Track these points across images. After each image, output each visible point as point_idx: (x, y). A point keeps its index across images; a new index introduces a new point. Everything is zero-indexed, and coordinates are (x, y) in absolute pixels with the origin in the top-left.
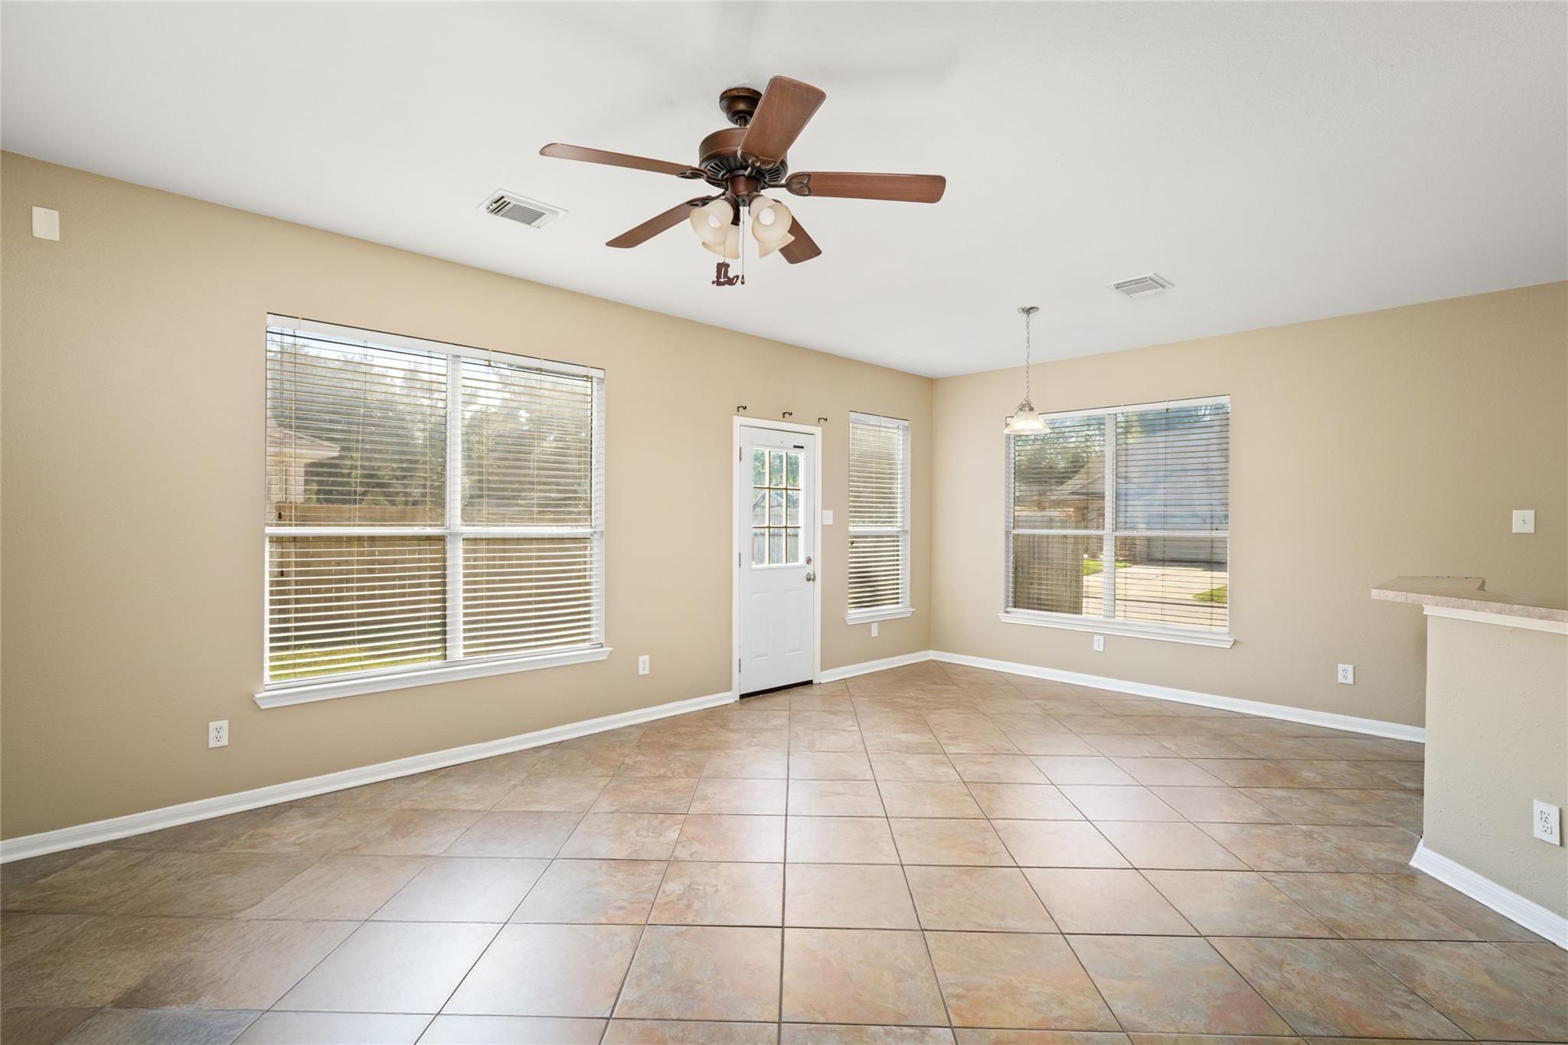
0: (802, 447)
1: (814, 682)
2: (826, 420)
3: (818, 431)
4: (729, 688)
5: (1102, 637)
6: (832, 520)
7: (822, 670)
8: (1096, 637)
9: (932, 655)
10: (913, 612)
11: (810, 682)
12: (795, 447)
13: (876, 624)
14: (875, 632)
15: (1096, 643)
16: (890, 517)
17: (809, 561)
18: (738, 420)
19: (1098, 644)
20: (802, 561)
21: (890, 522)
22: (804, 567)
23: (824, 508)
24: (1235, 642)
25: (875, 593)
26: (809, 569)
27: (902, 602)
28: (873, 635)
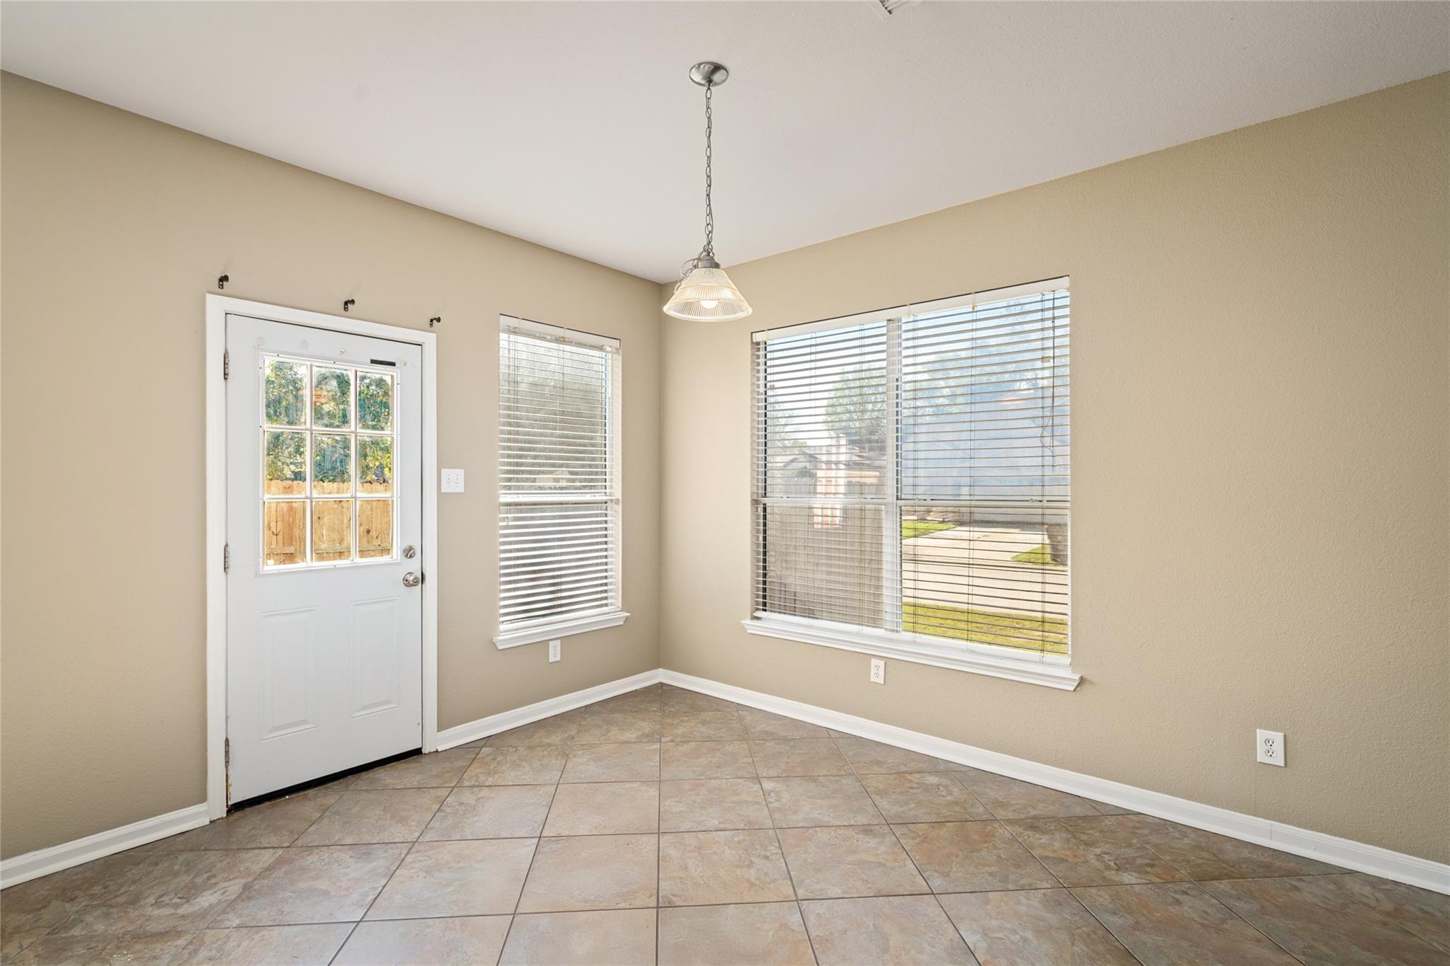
0: (393, 364)
1: (423, 751)
2: (438, 320)
3: (429, 339)
4: (203, 798)
5: (883, 662)
6: (463, 489)
7: (440, 728)
8: (874, 662)
9: (661, 676)
10: (627, 618)
11: (418, 752)
12: (373, 362)
13: (558, 642)
14: (555, 653)
15: (873, 671)
16: (591, 480)
17: (409, 553)
18: (216, 305)
19: (877, 673)
20: (397, 552)
21: (591, 487)
22: (399, 564)
23: (441, 465)
24: (1082, 681)
25: (559, 595)
26: (413, 566)
27: (612, 604)
28: (552, 659)
